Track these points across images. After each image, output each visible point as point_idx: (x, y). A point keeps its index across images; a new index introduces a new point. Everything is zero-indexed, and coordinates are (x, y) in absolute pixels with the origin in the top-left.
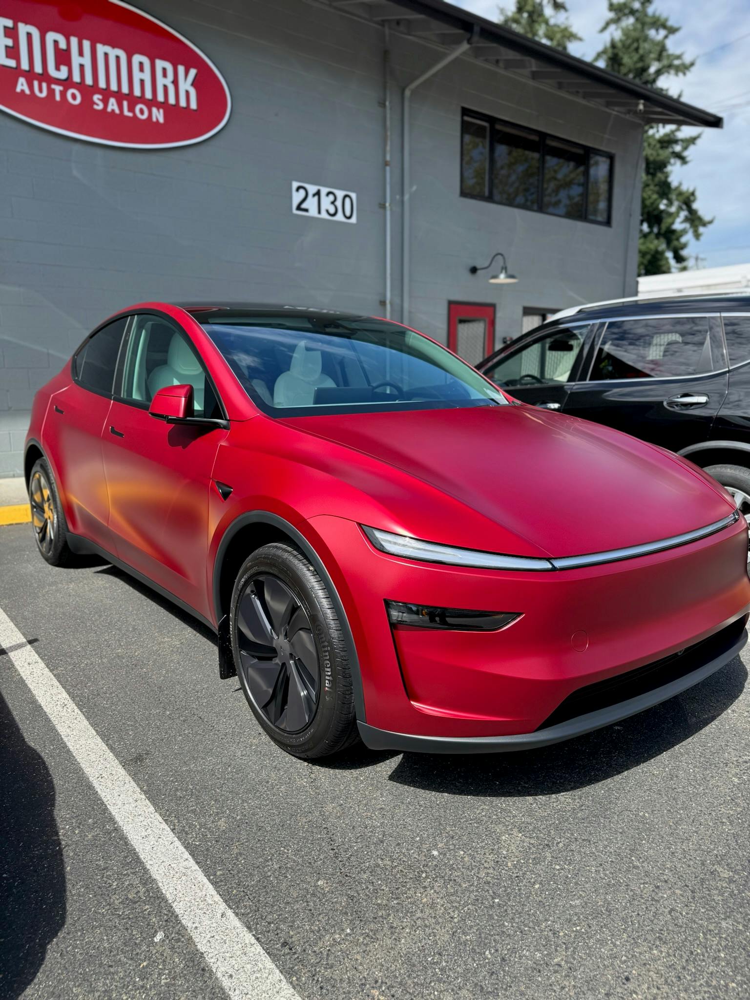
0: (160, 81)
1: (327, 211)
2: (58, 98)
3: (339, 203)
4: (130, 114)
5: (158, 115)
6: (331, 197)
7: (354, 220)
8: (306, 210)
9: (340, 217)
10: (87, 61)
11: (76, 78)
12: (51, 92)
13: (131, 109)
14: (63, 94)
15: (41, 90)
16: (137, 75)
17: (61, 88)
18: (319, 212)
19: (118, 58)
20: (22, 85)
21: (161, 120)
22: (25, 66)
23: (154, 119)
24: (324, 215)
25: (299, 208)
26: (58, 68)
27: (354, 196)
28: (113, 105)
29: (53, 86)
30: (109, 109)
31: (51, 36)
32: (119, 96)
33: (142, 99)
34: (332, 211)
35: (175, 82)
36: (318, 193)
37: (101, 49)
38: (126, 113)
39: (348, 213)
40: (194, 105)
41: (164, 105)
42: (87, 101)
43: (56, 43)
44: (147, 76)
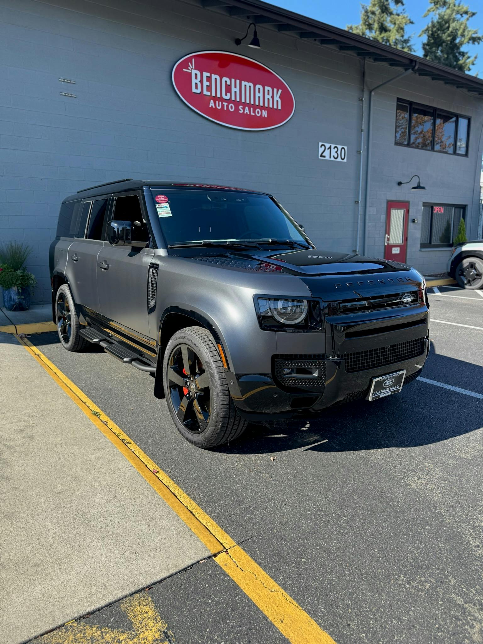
0: (267, 97)
1: (334, 156)
2: (225, 109)
3: (339, 152)
4: (254, 114)
5: (265, 114)
6: (336, 149)
7: (345, 160)
8: (324, 157)
9: (339, 159)
10: (237, 90)
11: (233, 99)
12: (223, 105)
13: (254, 112)
14: (227, 106)
15: (219, 106)
16: (257, 95)
17: (227, 104)
18: (330, 157)
19: (250, 87)
20: (212, 104)
21: (266, 116)
22: (214, 95)
23: (263, 116)
24: (332, 159)
25: (321, 156)
26: (226, 95)
27: (346, 148)
28: (247, 110)
29: (224, 103)
30: (245, 113)
31: (224, 79)
32: (249, 105)
33: (259, 107)
34: (336, 156)
35: (273, 97)
36: (330, 148)
37: (244, 83)
38: (252, 114)
39: (343, 157)
40: (280, 108)
41: (267, 109)
42: (237, 109)
43: (226, 81)
44: (261, 95)
